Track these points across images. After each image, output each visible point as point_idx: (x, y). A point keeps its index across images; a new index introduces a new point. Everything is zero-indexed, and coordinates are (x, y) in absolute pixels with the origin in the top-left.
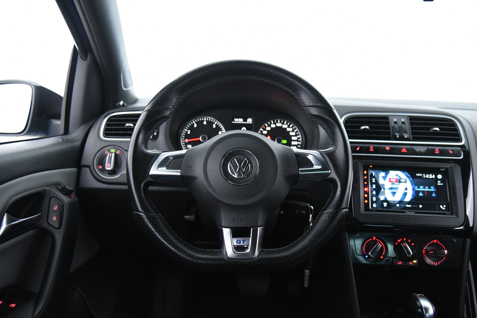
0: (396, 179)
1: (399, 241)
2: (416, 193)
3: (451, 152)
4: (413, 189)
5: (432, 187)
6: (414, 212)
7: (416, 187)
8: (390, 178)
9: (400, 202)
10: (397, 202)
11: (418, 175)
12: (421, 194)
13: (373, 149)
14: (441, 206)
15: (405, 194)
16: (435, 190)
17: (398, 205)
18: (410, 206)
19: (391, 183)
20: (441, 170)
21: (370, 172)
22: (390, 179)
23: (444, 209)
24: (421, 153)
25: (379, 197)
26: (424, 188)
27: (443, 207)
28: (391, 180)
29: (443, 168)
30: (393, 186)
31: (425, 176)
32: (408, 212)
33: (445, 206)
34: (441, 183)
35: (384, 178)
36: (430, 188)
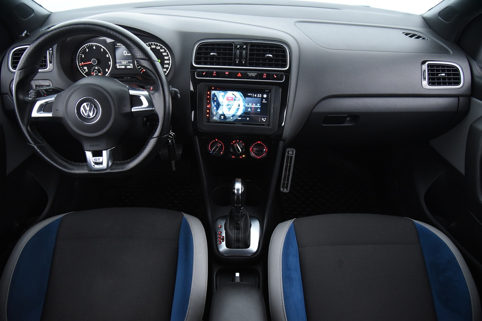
0: (232, 98)
1: (234, 142)
2: (247, 108)
3: (275, 77)
4: (244, 106)
5: (258, 104)
6: (241, 123)
7: (247, 104)
8: (228, 96)
9: (233, 116)
10: (231, 116)
11: (249, 94)
12: (249, 110)
13: (215, 74)
14: (263, 119)
15: (238, 109)
16: (260, 107)
17: (231, 118)
18: (240, 118)
19: (228, 101)
20: (266, 91)
21: (213, 92)
22: (227, 98)
23: (264, 121)
24: (252, 78)
25: (218, 111)
26: (252, 105)
27: (264, 119)
28: (229, 98)
29: (267, 90)
30: (230, 103)
31: (254, 95)
32: (237, 123)
33: (265, 119)
34: (265, 101)
35: (223, 96)
36: (256, 105)
